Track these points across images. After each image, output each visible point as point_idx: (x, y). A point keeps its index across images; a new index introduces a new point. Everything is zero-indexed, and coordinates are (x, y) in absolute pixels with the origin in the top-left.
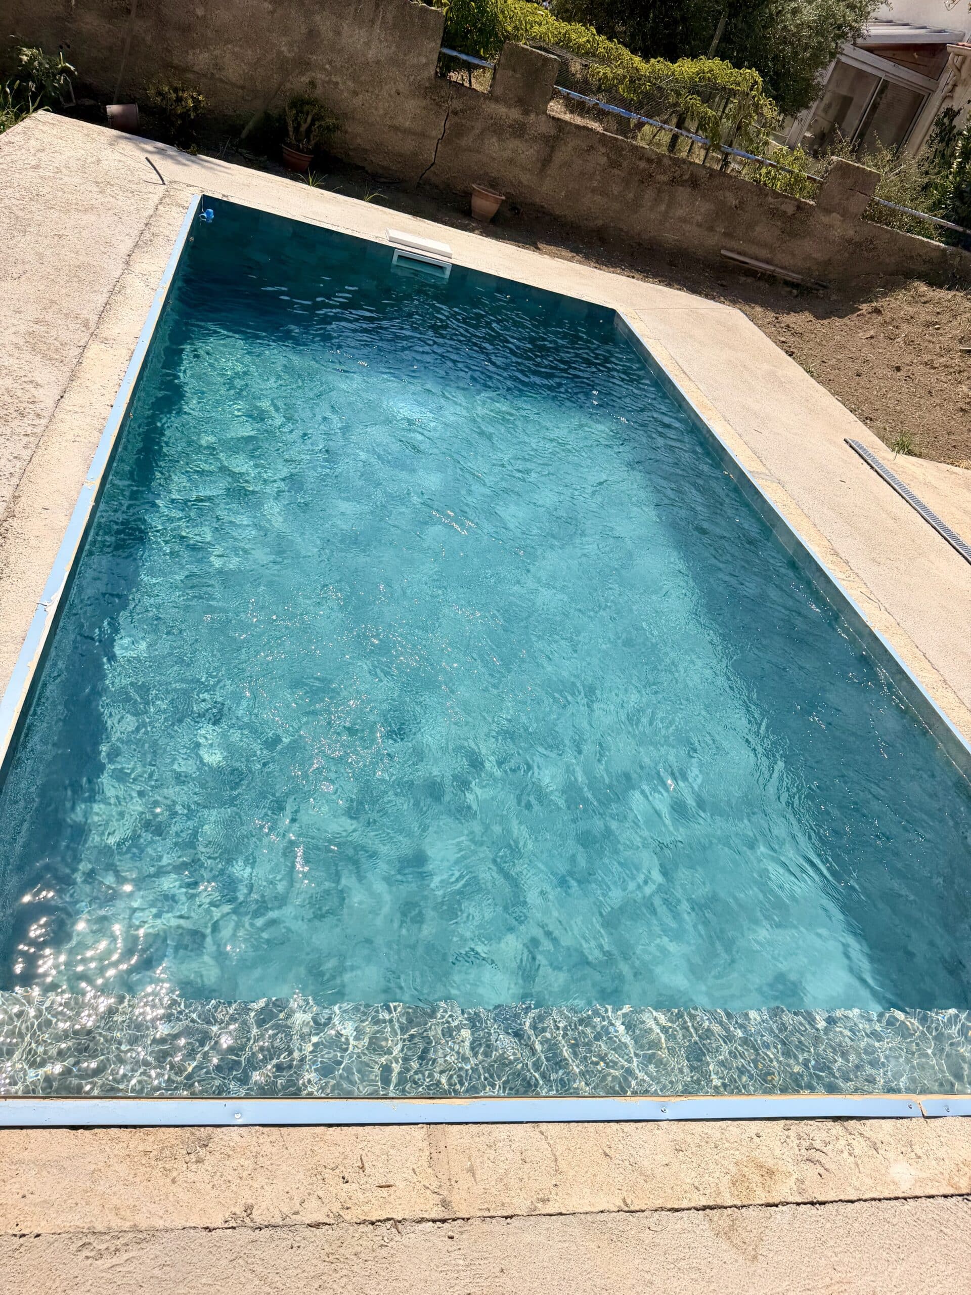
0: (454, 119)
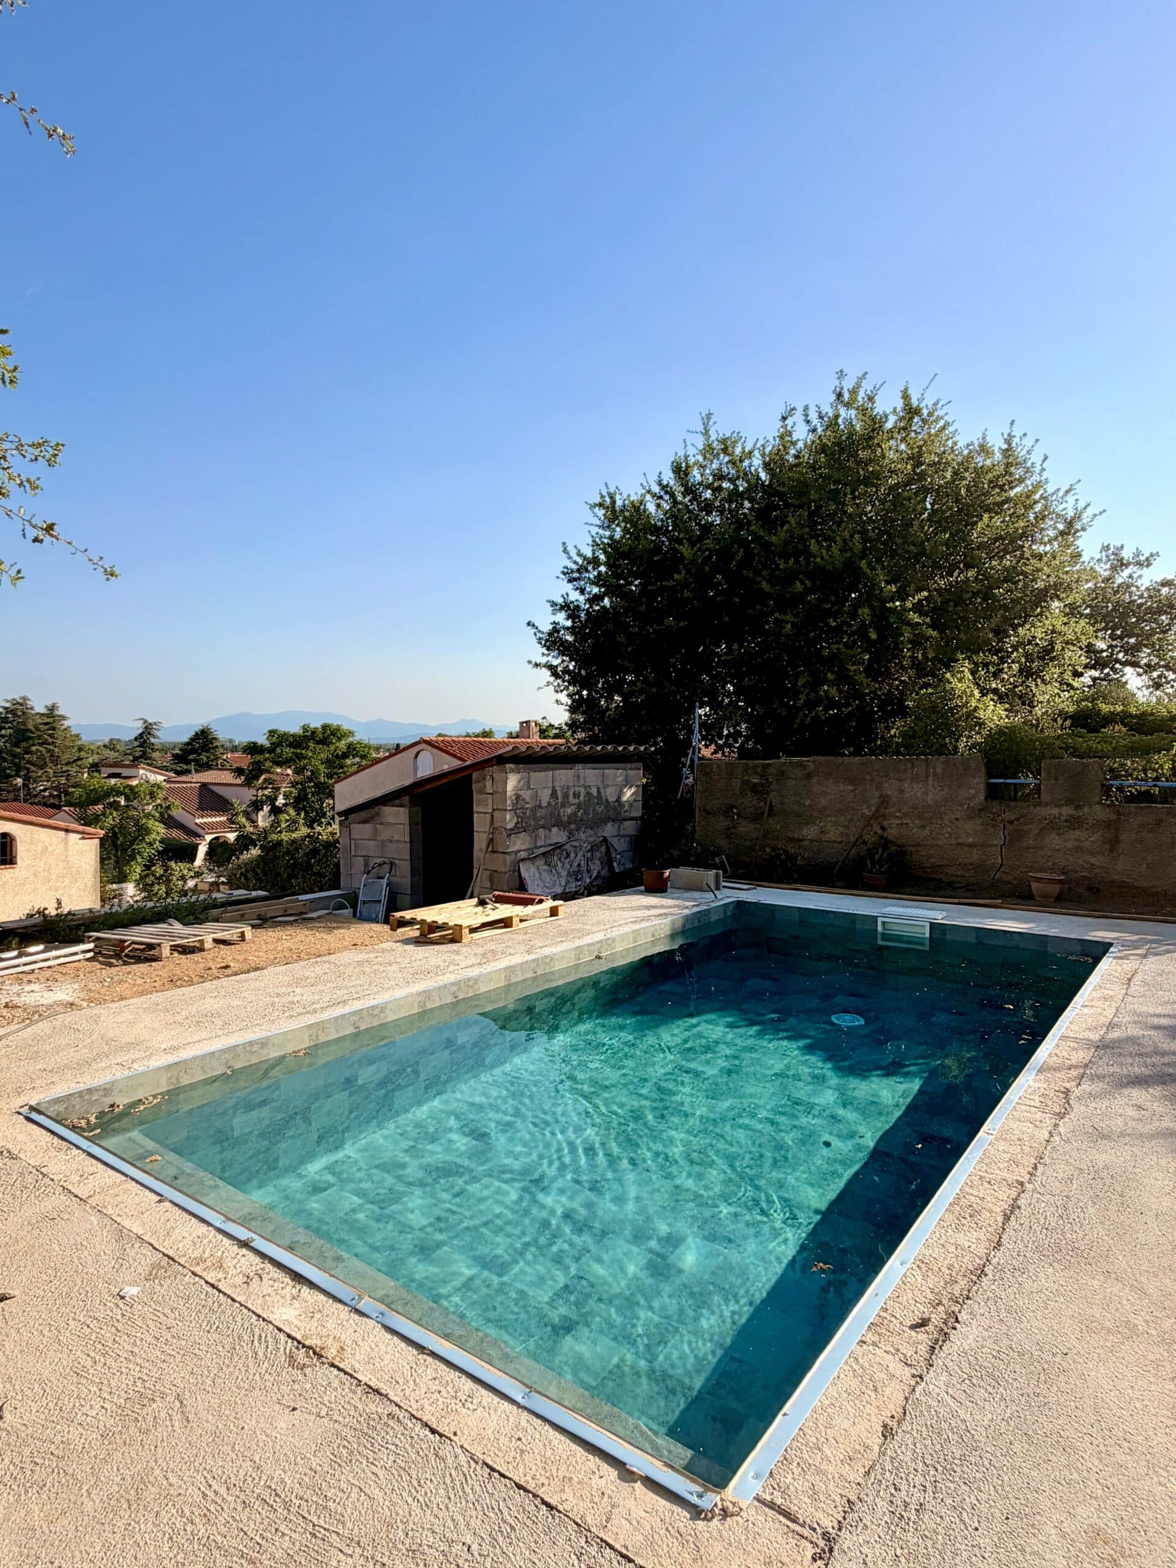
0: (1009, 827)
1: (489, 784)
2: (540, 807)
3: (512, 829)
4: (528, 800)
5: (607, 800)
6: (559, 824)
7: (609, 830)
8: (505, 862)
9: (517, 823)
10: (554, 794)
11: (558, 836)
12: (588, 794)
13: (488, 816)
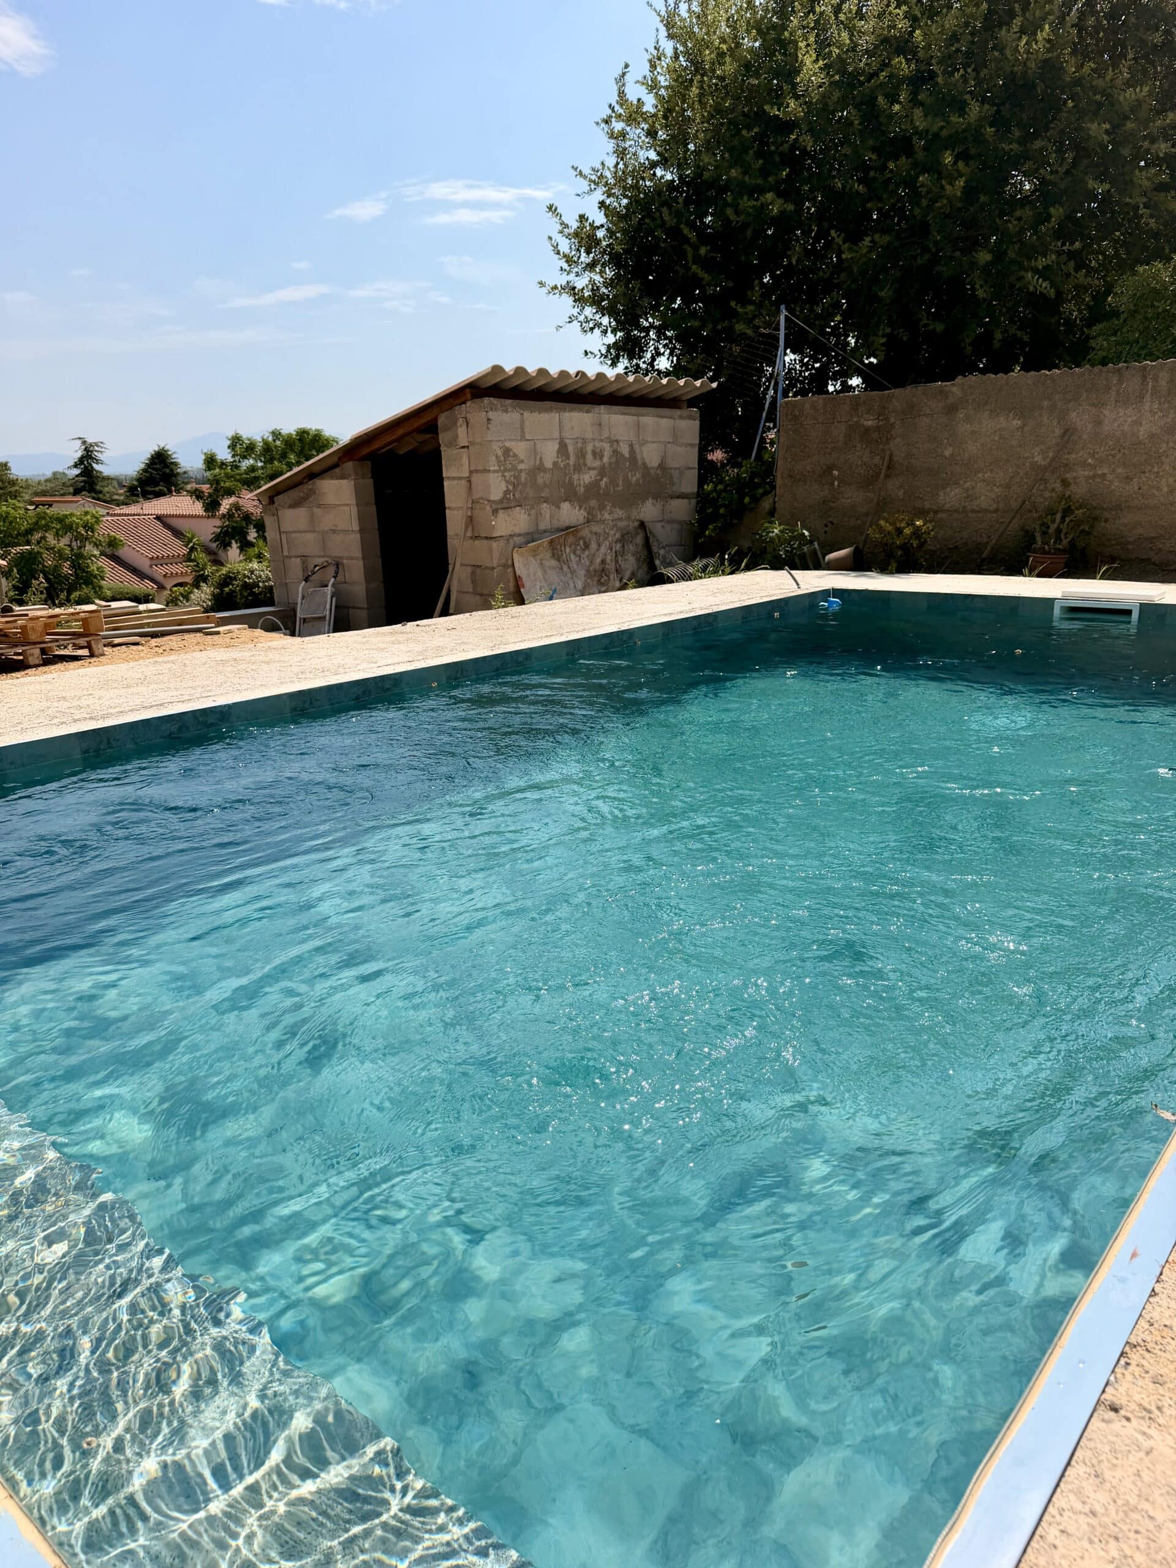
1: (461, 431)
2: (541, 468)
3: (501, 501)
4: (522, 456)
5: (644, 464)
6: (571, 495)
7: (649, 511)
8: (491, 551)
9: (507, 492)
10: (563, 449)
11: (570, 514)
12: (615, 452)
13: (464, 482)
